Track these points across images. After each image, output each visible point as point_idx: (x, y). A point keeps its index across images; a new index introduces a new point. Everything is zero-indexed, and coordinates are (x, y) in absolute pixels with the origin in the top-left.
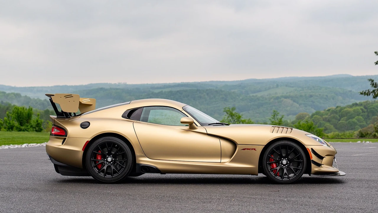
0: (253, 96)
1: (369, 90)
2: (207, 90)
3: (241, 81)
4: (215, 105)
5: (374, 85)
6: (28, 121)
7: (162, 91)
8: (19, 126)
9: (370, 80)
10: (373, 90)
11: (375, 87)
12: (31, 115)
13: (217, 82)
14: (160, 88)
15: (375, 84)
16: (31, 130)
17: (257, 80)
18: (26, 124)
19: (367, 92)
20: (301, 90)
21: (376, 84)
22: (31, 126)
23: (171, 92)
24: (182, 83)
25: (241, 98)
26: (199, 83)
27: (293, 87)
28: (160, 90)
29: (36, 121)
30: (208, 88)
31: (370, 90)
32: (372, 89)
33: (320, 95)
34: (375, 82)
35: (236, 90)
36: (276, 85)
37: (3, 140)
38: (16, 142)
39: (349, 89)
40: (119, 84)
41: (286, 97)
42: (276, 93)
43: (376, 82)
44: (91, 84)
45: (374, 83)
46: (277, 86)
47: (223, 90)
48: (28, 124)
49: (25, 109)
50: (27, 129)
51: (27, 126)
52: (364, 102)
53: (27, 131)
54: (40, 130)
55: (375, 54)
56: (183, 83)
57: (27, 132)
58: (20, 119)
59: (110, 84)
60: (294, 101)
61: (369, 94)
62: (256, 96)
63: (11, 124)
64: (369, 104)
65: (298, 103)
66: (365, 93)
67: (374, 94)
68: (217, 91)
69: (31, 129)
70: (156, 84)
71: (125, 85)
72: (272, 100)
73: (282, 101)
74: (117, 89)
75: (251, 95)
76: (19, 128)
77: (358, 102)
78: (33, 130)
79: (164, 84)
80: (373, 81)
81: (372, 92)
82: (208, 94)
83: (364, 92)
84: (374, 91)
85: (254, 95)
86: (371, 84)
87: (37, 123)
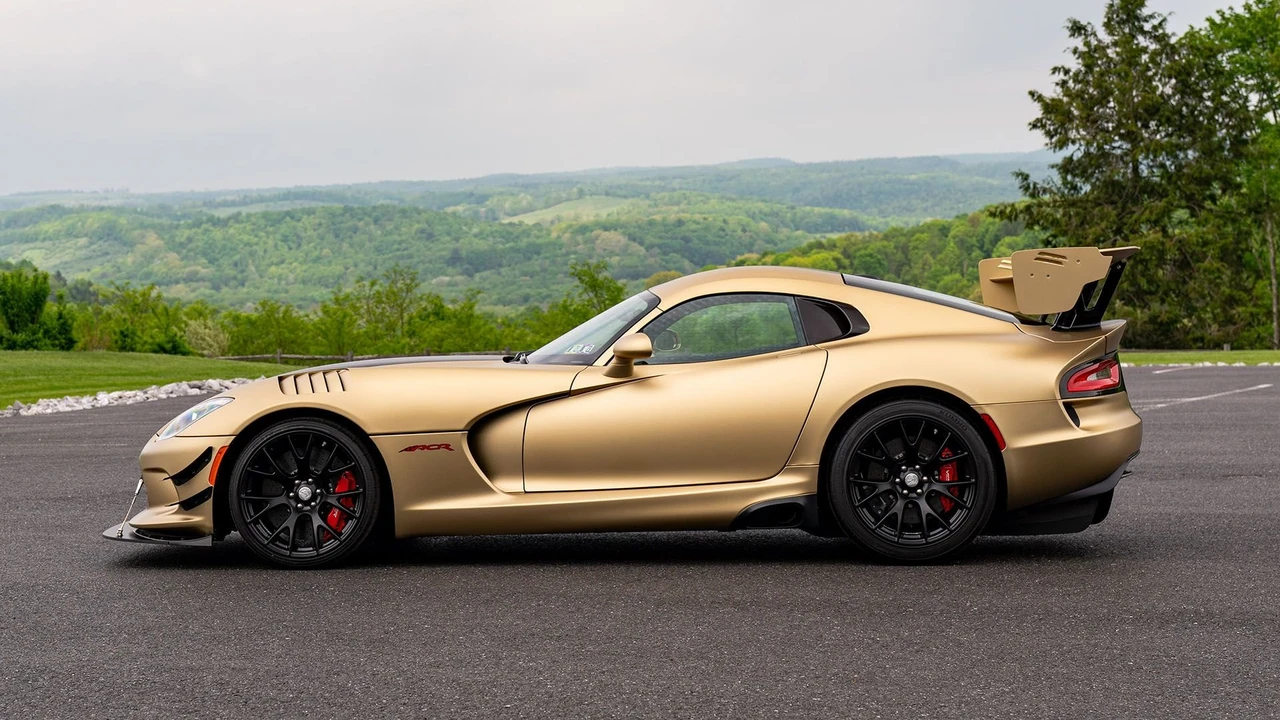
1: (1013, 205)
5: (1031, 191)
6: (35, 316)
8: (6, 333)
9: (1018, 175)
10: (1026, 204)
11: (1033, 196)
12: (45, 297)
15: (1032, 186)
16: (46, 345)
18: (30, 325)
19: (1008, 210)
21: (1035, 187)
22: (47, 333)
29: (57, 316)
31: (1017, 206)
32: (1021, 200)
34: (1032, 179)
43: (1037, 181)
45: (1029, 185)
48: (35, 327)
50: (33, 341)
51: (34, 333)
53: (36, 348)
54: (69, 345)
55: (1030, 97)
57: (35, 351)
58: (9, 310)
61: (1013, 217)
66: (1002, 212)
67: (1027, 217)
69: (48, 342)
76: (8, 340)
78: (54, 346)
80: (1026, 177)
81: (1021, 212)
83: (999, 210)
84: (1028, 208)
86: (1020, 188)
87: (61, 321)
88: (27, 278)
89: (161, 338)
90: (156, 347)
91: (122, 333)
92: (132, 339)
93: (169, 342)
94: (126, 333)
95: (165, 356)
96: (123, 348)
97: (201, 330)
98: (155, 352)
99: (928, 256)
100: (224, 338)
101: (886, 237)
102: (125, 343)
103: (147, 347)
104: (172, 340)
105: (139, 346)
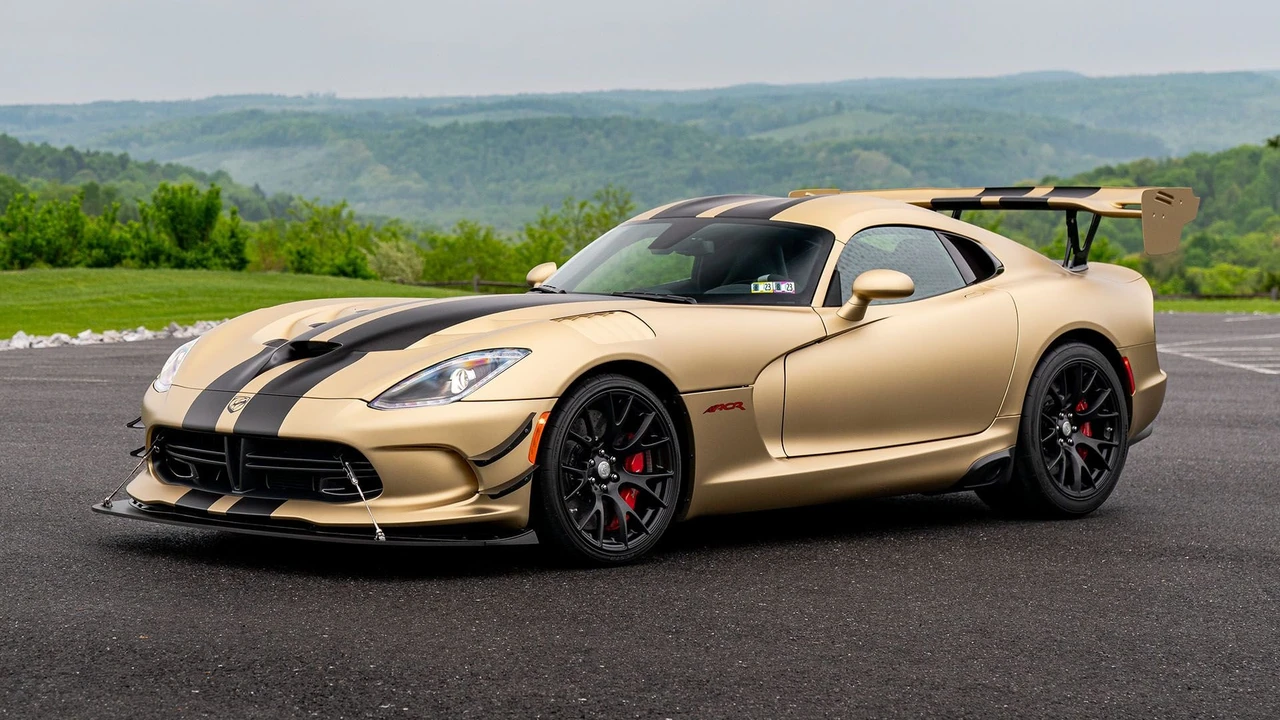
0: (758, 141)
2: (607, 120)
3: (716, 90)
4: (632, 171)
6: (205, 233)
7: (456, 124)
8: (175, 251)
12: (216, 214)
13: (638, 93)
14: (449, 112)
16: (216, 264)
17: (770, 87)
18: (200, 243)
20: (916, 123)
22: (217, 252)
23: (487, 127)
24: (520, 95)
25: (718, 147)
26: (579, 96)
27: (890, 112)
28: (448, 120)
29: (229, 234)
30: (610, 114)
33: (980, 139)
35: (701, 122)
36: (832, 103)
37: (154, 300)
38: (198, 308)
39: (1076, 118)
40: (312, 99)
41: (867, 146)
42: (834, 133)
44: (219, 98)
46: (839, 107)
47: (658, 119)
48: (205, 245)
49: (193, 193)
50: (203, 259)
51: (204, 251)
52: (1134, 165)
53: (205, 267)
54: (241, 265)
56: (526, 95)
57: (204, 271)
58: (178, 226)
59: (282, 99)
60: (896, 159)
62: (770, 140)
63: (153, 246)
64: (1150, 170)
65: (907, 165)
68: (639, 124)
69: (218, 261)
70: (432, 100)
71: (331, 99)
72: (822, 155)
73: (856, 157)
74: (306, 115)
75: (752, 137)
76: (176, 258)
77: (1113, 163)
78: (224, 265)
79: (461, 98)
82: (608, 135)
85: (764, 136)
87: (234, 240)
88: (197, 193)
89: (340, 260)
90: (336, 270)
91: (299, 253)
92: (310, 260)
93: (349, 265)
94: (303, 253)
95: (343, 279)
96: (300, 270)
97: (394, 253)
98: (334, 274)
99: (1235, 186)
100: (419, 263)
101: (1187, 163)
102: (302, 264)
103: (326, 269)
104: (352, 263)
105: (316, 269)
